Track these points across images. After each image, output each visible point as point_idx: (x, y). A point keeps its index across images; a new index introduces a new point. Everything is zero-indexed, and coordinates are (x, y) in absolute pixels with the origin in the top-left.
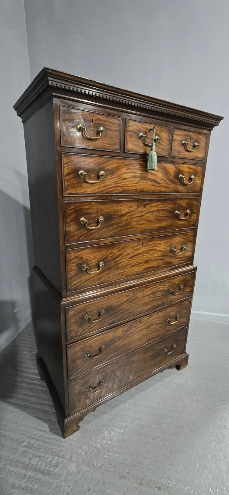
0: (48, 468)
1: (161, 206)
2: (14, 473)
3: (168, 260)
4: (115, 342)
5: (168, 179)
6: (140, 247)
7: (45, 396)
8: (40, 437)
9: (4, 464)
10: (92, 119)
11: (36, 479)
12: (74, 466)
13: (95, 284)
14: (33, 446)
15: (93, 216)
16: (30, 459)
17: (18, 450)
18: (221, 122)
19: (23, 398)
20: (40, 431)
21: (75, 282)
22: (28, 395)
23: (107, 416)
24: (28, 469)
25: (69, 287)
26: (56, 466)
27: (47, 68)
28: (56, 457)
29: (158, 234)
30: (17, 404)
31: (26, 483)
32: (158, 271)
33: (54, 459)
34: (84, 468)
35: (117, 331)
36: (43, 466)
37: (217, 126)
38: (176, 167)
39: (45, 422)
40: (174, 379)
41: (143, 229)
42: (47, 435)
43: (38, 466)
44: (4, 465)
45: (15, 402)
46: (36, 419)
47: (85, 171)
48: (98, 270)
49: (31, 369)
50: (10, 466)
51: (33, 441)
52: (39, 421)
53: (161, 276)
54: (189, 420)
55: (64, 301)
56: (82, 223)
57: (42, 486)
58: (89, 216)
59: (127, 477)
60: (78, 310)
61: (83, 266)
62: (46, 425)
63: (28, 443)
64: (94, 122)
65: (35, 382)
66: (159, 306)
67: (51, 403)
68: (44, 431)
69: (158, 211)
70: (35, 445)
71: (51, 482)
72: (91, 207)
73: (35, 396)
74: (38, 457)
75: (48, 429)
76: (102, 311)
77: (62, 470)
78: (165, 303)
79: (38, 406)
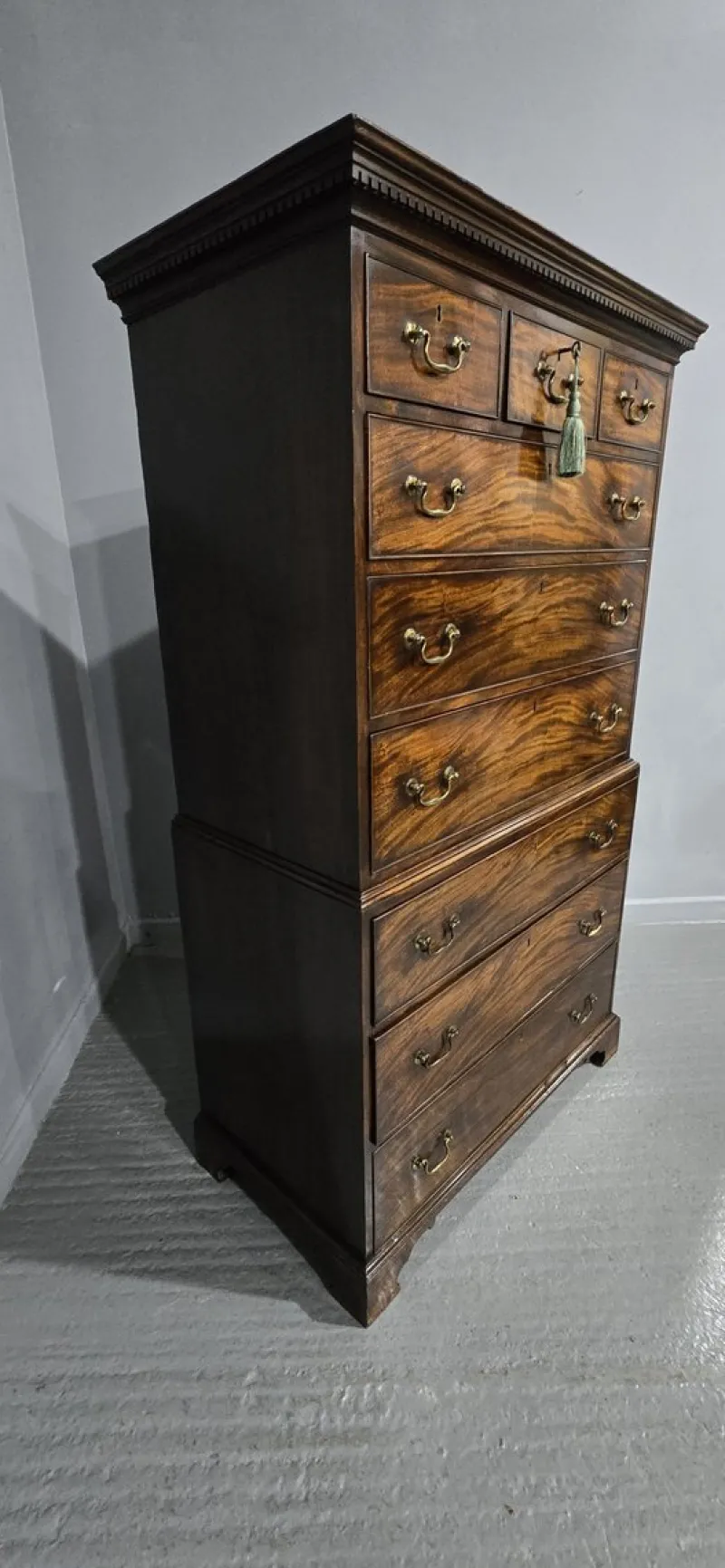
0: (356, 1420)
1: (574, 589)
2: (255, 1469)
3: (585, 749)
4: (477, 1009)
5: (590, 505)
6: (529, 714)
7: (252, 1224)
8: (290, 1343)
9: (211, 1453)
10: (439, 308)
11: (334, 1463)
12: (430, 1394)
13: (434, 837)
14: (281, 1374)
15: (432, 623)
16: (289, 1415)
17: (237, 1399)
18: (702, 337)
19: (183, 1247)
20: (282, 1328)
21: (389, 838)
22: (196, 1236)
23: (460, 1231)
24: (294, 1443)
25: (376, 856)
26: (377, 1407)
27: (359, 120)
28: (365, 1384)
29: (565, 674)
30: (171, 1270)
31: (307, 1483)
32: (563, 785)
33: (361, 1393)
34: (461, 1389)
35: (483, 975)
36: (338, 1422)
37: (691, 352)
38: (607, 471)
39: (286, 1298)
40: (598, 1092)
41: (536, 660)
42: (308, 1334)
43: (322, 1427)
44: (212, 1457)
45: (163, 1267)
46: (254, 1299)
47: (421, 477)
48: (442, 795)
49: (165, 1156)
50: (235, 1453)
51: (274, 1363)
52: (265, 1301)
53: (570, 799)
54: (679, 1187)
55: (366, 901)
56: (409, 644)
57: (360, 1475)
58: (423, 623)
59: (587, 1377)
60: (401, 923)
61: (408, 784)
62: (295, 1305)
63: (261, 1372)
64: (442, 318)
65: (201, 1190)
66: (566, 887)
67: (281, 1239)
68: (292, 1325)
69: (567, 603)
70: (287, 1372)
71: (381, 1457)
72: (431, 593)
73: (222, 1234)
74: (312, 1400)
75: (304, 1316)
76: (451, 919)
77: (399, 1415)
78: (578, 874)
79: (244, 1259)
